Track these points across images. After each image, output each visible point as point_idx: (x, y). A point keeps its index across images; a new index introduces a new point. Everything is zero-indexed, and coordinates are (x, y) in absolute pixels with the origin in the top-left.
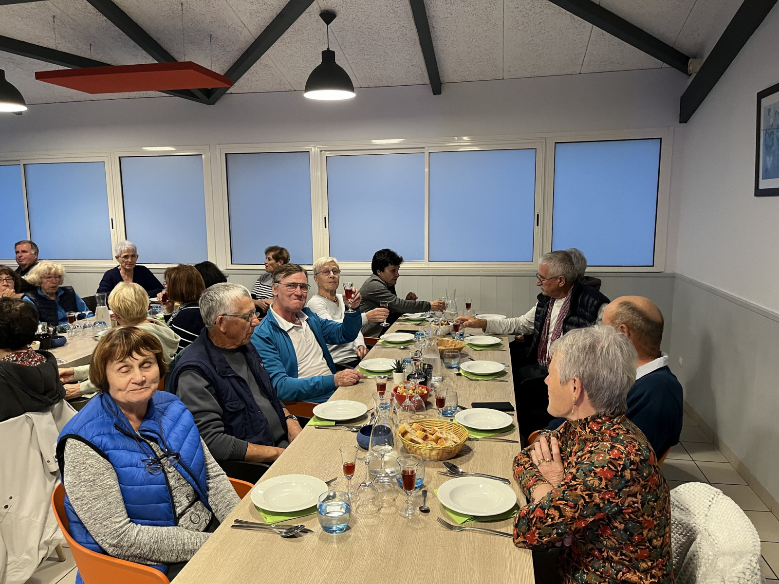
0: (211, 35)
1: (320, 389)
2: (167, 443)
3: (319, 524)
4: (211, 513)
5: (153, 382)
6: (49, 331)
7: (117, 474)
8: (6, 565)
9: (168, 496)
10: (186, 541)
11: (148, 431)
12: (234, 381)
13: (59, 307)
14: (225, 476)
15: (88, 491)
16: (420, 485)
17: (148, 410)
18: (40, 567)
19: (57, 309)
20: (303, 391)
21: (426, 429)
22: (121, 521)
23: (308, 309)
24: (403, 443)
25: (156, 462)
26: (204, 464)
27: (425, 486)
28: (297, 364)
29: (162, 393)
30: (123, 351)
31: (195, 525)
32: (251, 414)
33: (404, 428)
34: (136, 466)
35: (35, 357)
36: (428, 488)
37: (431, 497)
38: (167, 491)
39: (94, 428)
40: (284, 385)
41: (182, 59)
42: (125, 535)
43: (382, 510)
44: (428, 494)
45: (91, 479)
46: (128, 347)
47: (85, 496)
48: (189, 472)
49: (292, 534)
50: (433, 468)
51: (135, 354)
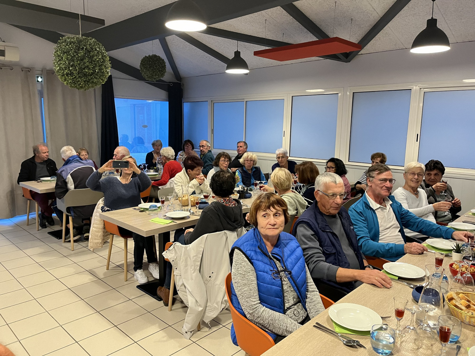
0: (352, 19)
1: (392, 252)
2: (286, 264)
3: (371, 345)
4: (306, 313)
5: (280, 226)
6: (244, 189)
7: (256, 274)
8: (206, 307)
9: (281, 295)
10: (288, 325)
11: (276, 254)
12: (330, 235)
13: (252, 177)
14: (318, 293)
15: (241, 280)
16: (456, 340)
17: (277, 242)
18: (222, 312)
19: (251, 178)
20: (380, 251)
21: (470, 300)
22: (255, 301)
23: (393, 197)
24: (449, 306)
25: (277, 273)
26: (305, 282)
27: (460, 343)
28: (379, 233)
29: (287, 234)
30: (266, 206)
31: (296, 317)
32: (339, 257)
33: (451, 295)
34: (267, 273)
35: (232, 202)
36: (462, 345)
37: (464, 352)
38: (281, 292)
39: (248, 246)
40: (367, 245)
41: (332, 35)
42: (256, 310)
43: (421, 350)
44: (461, 349)
45: (243, 274)
46: (268, 204)
47: (239, 282)
48: (295, 285)
49: (351, 344)
50: (471, 331)
51: (272, 208)
